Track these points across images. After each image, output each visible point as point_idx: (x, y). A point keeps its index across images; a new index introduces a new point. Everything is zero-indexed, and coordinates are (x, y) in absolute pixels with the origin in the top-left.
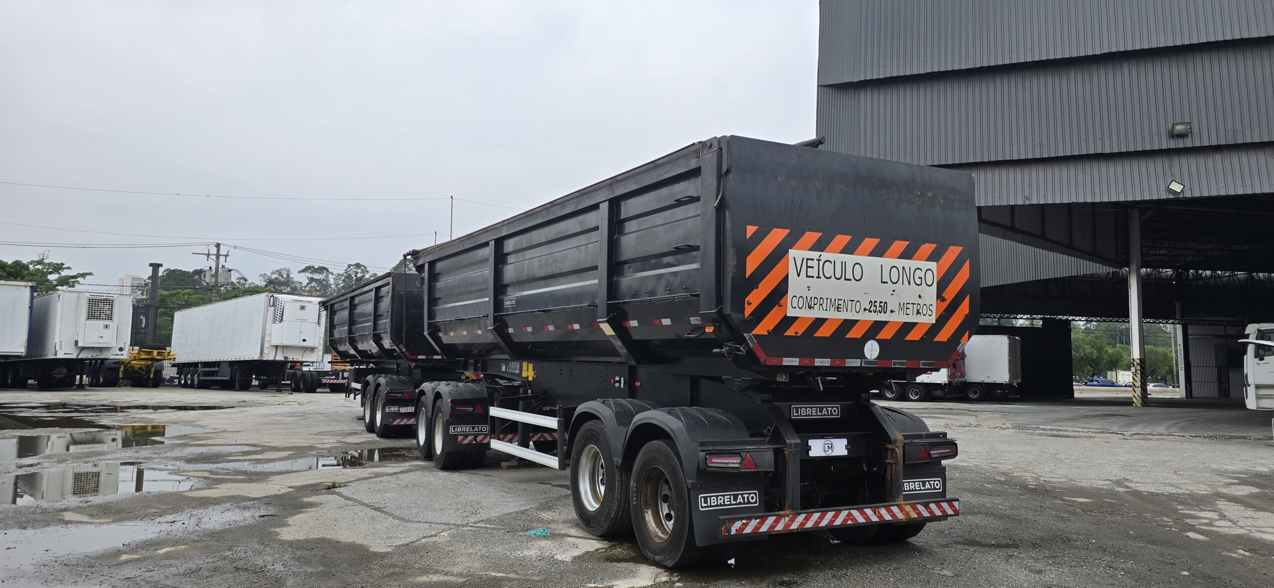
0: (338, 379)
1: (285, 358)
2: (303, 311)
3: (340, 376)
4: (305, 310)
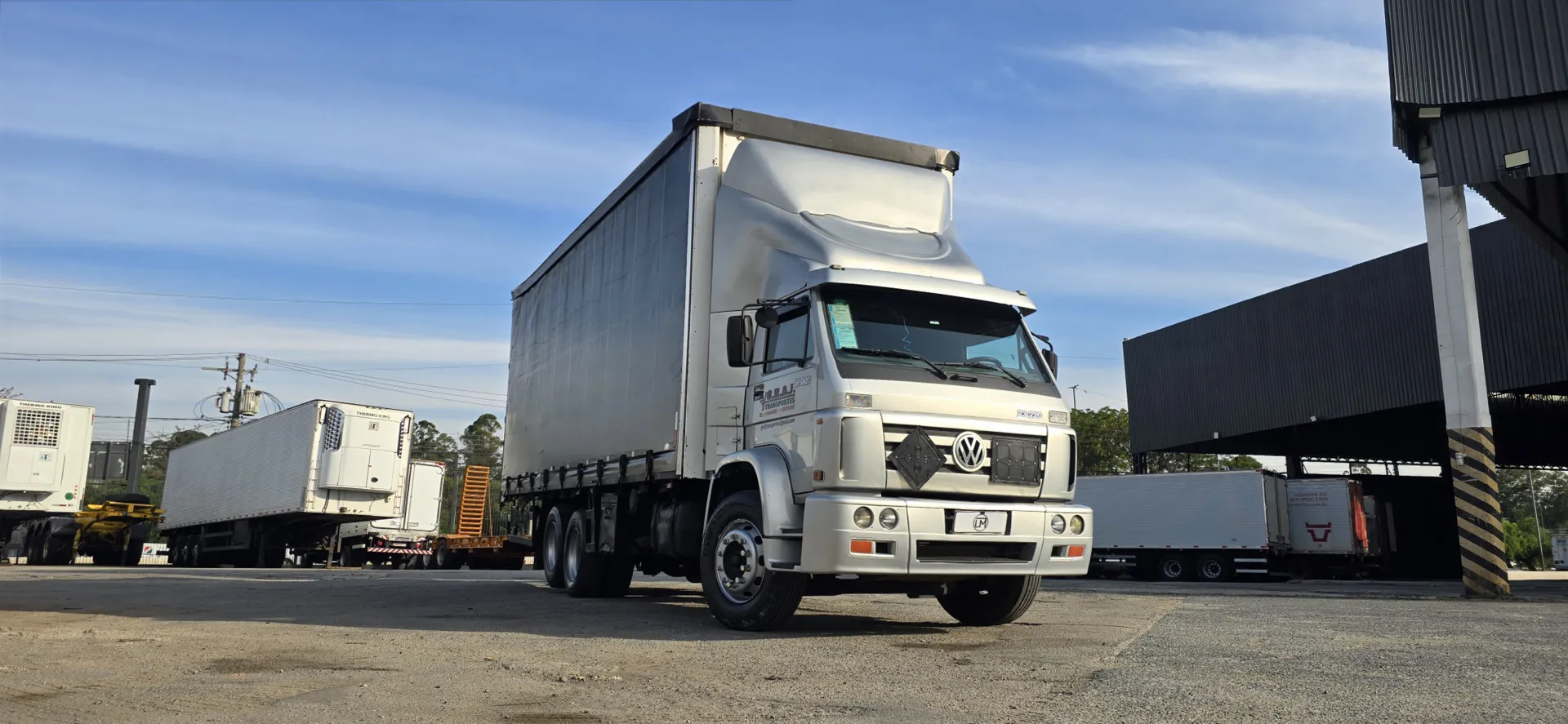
1: (342, 510)
2: (373, 431)
4: (377, 430)
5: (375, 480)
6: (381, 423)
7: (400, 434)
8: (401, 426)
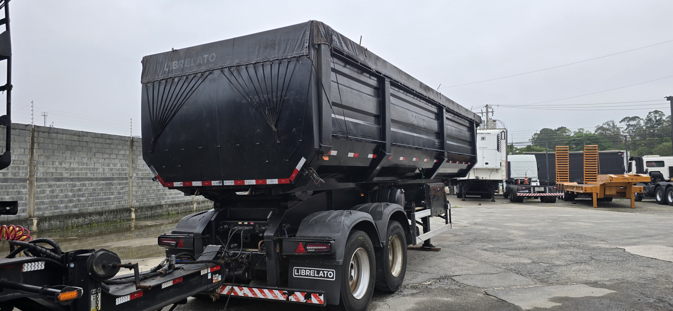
0: (531, 193)
1: (476, 177)
2: (483, 141)
3: (532, 190)
4: (485, 140)
5: (487, 164)
6: (487, 137)
7: (498, 140)
8: (498, 136)
